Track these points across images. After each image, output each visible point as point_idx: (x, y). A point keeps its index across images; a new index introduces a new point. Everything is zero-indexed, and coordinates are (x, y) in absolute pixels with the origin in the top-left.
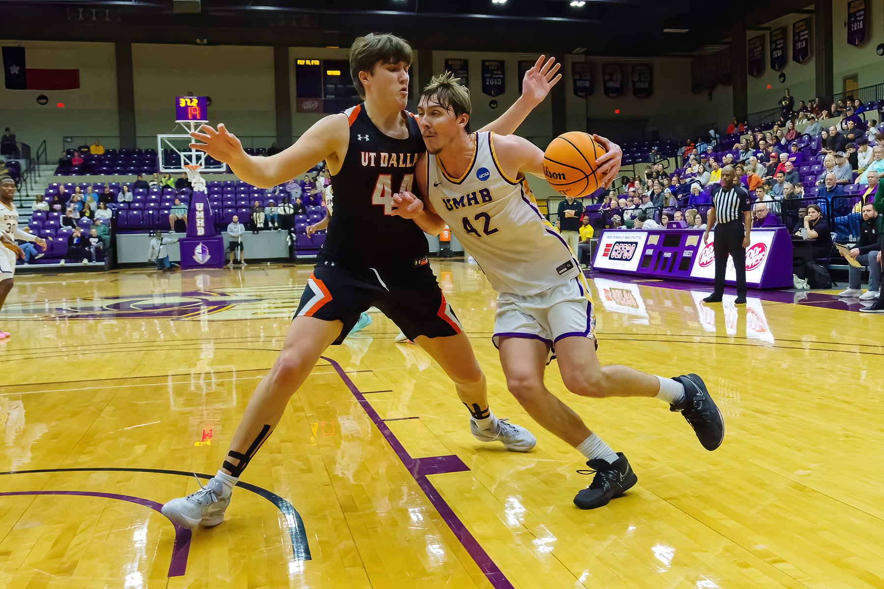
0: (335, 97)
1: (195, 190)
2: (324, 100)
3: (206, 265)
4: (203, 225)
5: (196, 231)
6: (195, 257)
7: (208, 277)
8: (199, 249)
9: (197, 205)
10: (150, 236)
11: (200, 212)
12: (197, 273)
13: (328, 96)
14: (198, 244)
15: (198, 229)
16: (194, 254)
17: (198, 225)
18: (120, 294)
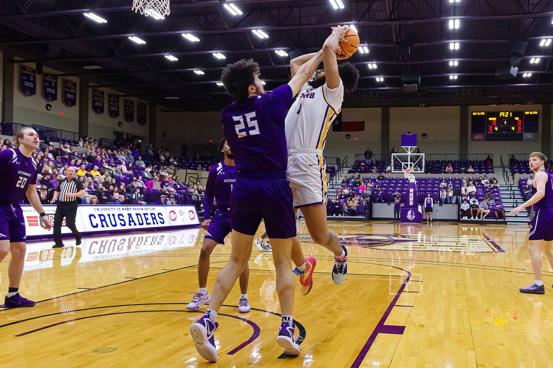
1: (410, 182)
3: (414, 221)
4: (412, 200)
5: (409, 203)
6: (407, 216)
7: (413, 228)
8: (410, 212)
9: (410, 189)
10: (388, 205)
11: (411, 193)
12: (409, 225)
14: (410, 210)
15: (410, 202)
16: (407, 215)
17: (410, 200)
18: (372, 233)
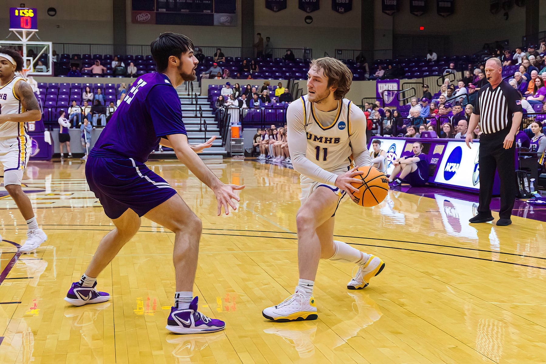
0: (166, 11)
2: (156, 13)
3: (37, 157)
13: (160, 10)
